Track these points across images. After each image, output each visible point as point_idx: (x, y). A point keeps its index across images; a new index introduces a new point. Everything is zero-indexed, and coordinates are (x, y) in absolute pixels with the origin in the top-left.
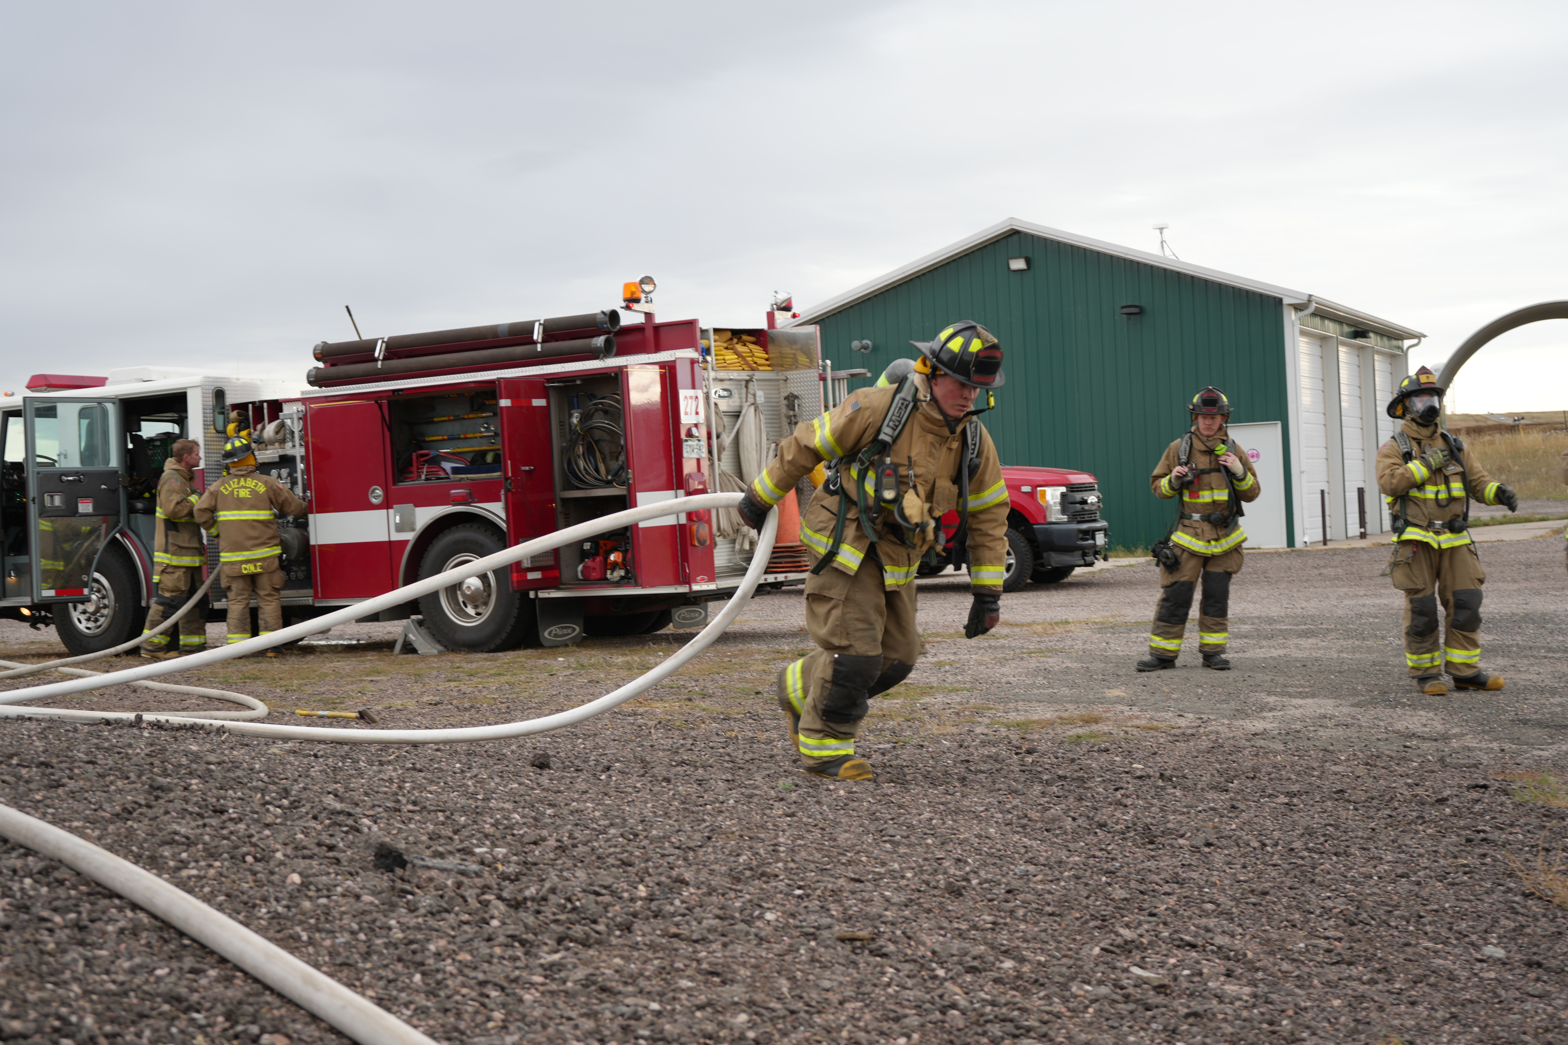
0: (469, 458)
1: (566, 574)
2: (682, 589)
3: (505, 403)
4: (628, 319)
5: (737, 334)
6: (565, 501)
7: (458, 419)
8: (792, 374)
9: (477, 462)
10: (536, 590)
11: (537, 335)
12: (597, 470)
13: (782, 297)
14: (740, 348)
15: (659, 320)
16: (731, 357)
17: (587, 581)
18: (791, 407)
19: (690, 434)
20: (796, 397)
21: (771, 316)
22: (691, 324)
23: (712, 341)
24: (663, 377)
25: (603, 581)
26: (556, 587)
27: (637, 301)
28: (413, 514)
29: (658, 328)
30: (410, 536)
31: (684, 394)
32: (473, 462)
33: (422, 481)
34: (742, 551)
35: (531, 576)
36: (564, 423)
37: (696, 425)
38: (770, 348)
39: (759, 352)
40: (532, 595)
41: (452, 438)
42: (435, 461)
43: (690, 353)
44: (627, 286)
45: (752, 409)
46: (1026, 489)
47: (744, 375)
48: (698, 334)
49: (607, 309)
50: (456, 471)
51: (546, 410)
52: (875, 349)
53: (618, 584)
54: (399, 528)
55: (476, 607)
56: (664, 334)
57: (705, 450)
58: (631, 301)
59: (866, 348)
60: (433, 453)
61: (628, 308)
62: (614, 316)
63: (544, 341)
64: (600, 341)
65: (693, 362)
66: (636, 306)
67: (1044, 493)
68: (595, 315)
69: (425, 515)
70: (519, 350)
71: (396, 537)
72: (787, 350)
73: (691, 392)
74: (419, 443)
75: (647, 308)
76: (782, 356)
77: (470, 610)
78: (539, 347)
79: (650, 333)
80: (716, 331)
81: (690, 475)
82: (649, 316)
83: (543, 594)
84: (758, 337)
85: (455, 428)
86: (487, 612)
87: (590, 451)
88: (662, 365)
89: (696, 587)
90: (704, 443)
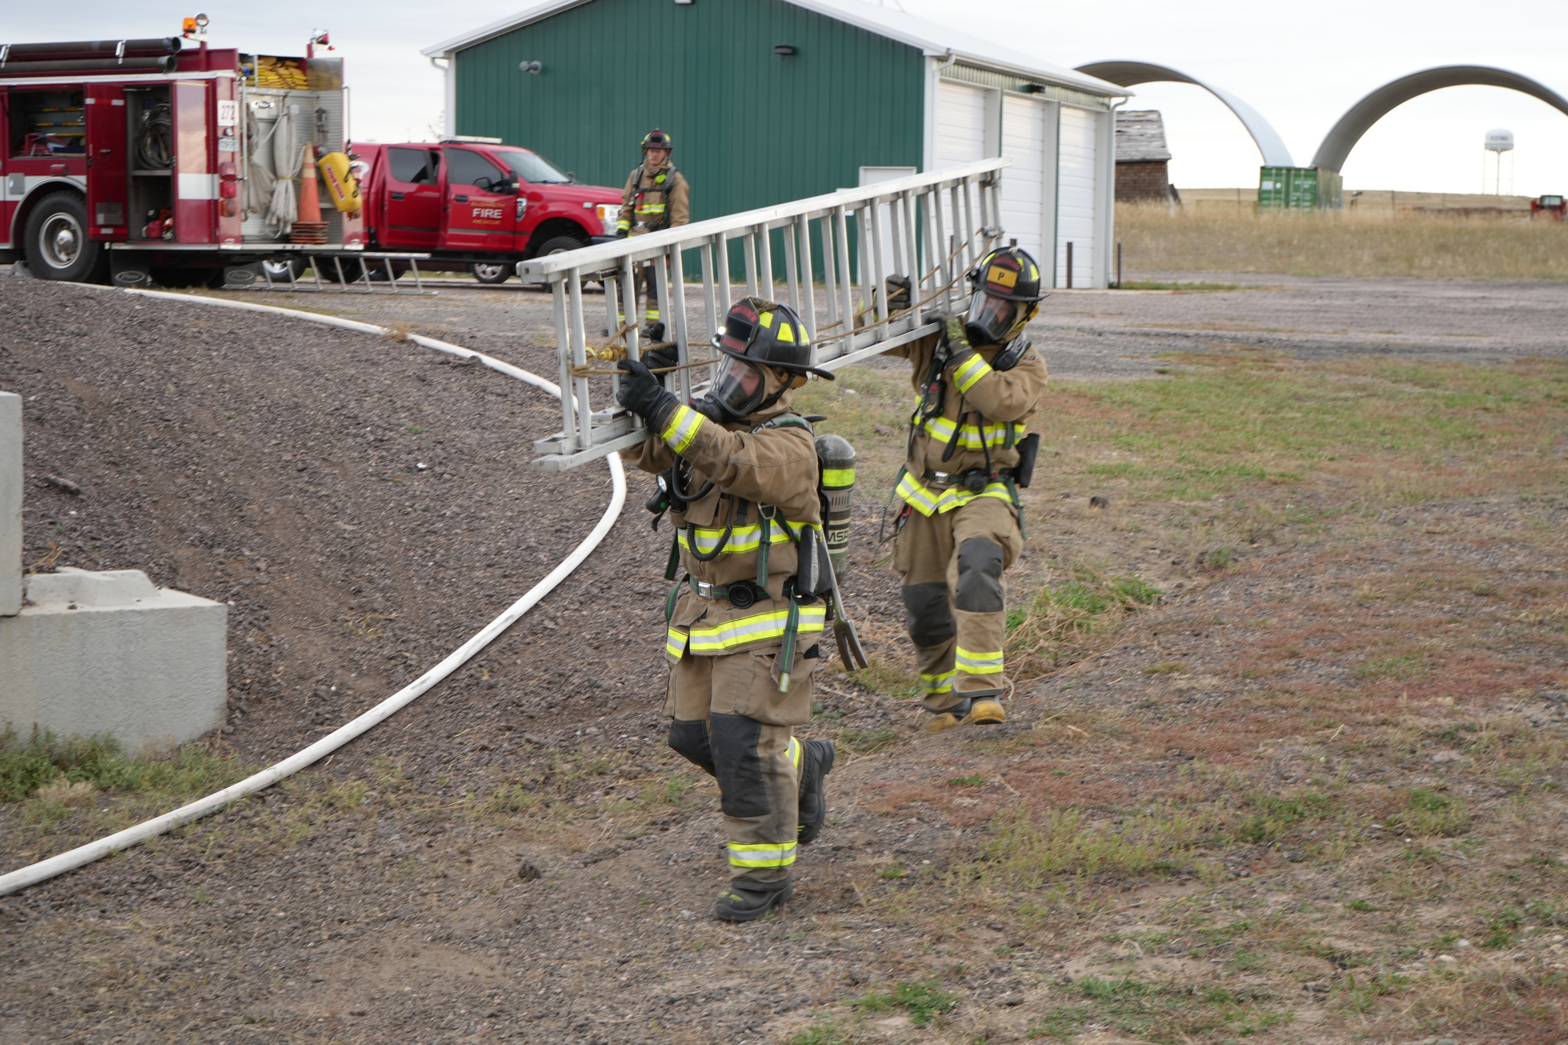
0: (68, 141)
1: (133, 233)
2: (214, 247)
3: (90, 101)
4: (187, 44)
5: (282, 61)
6: (136, 178)
7: (61, 111)
8: (323, 94)
9: (74, 145)
10: (112, 242)
11: (119, 51)
12: (160, 156)
13: (319, 33)
14: (282, 71)
15: (210, 46)
16: (273, 77)
17: (149, 239)
18: (320, 118)
19: (225, 134)
20: (324, 112)
21: (310, 47)
22: (231, 51)
23: (256, 65)
24: (207, 89)
25: (160, 239)
26: (125, 240)
27: (193, 32)
28: (23, 181)
29: (209, 53)
30: (20, 198)
31: (222, 104)
32: (70, 144)
33: (31, 157)
34: (270, 225)
35: (104, 231)
36: (137, 120)
37: (233, 128)
38: (308, 71)
39: (298, 75)
40: (107, 246)
41: (57, 126)
42: (44, 142)
43: (229, 74)
44: (186, 20)
45: (285, 119)
46: (588, 205)
47: (282, 92)
48: (237, 59)
49: (172, 35)
50: (57, 150)
51: (123, 109)
52: (545, 70)
53: (169, 241)
54: (13, 191)
55: (68, 254)
56: (214, 57)
57: (237, 145)
58: (189, 31)
59: (536, 69)
60: (41, 136)
61: (185, 36)
62: (176, 42)
63: (125, 57)
64: (164, 60)
65: (233, 80)
66: (191, 36)
67: (602, 210)
68: (161, 41)
69: (32, 182)
70: (106, 62)
71: (10, 198)
72: (324, 75)
73: (230, 103)
74: (32, 127)
75: (203, 38)
76: (319, 79)
77: (63, 257)
78: (120, 61)
79: (203, 56)
80: (260, 57)
81: (223, 164)
82: (203, 44)
83: (117, 247)
84: (300, 63)
85: (59, 118)
86: (75, 257)
87: (155, 142)
88: (207, 81)
89: (224, 247)
90: (237, 141)
